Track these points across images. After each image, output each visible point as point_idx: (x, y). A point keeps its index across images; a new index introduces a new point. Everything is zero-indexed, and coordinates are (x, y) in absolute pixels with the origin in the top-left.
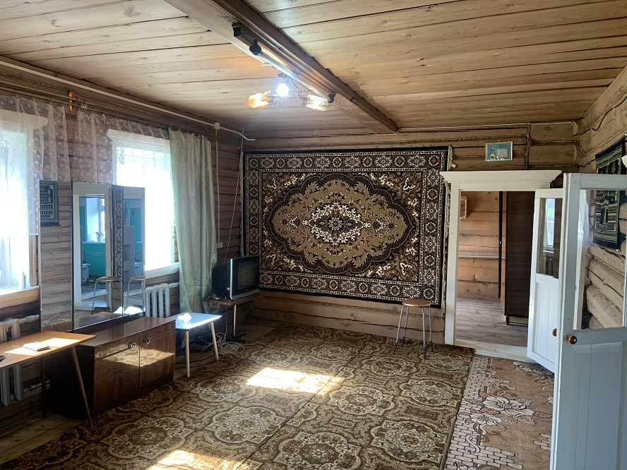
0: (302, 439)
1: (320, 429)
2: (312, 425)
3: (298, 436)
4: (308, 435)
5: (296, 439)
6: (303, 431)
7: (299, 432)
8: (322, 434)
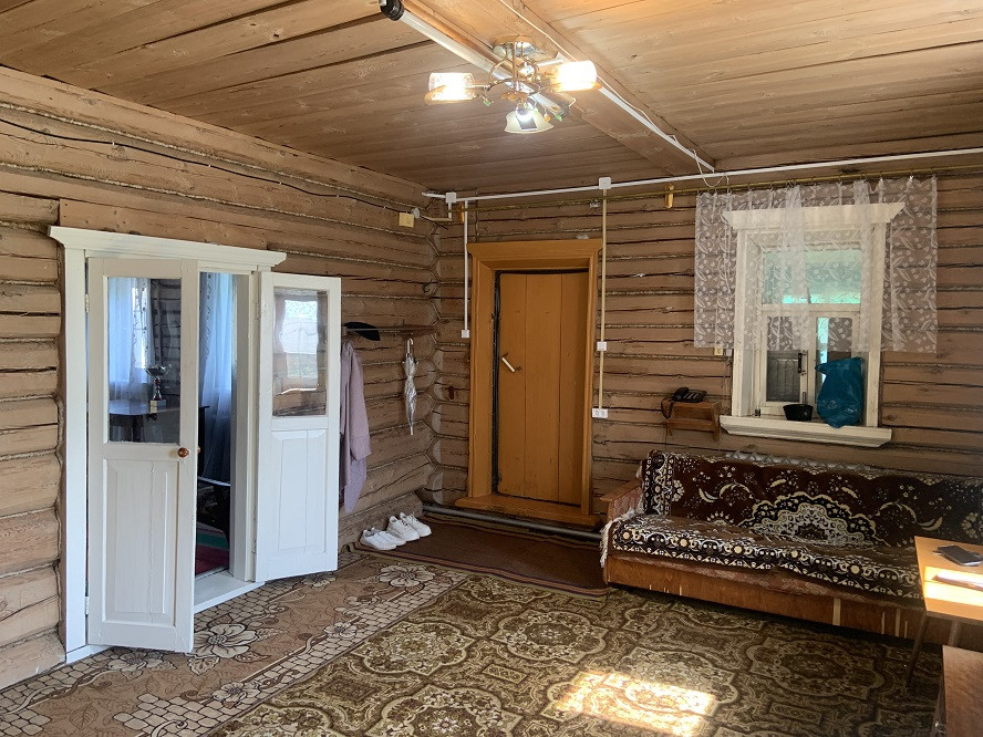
0: (573, 653)
1: (543, 666)
2: (558, 673)
3: (579, 657)
4: (563, 658)
5: (583, 654)
6: (572, 664)
7: (579, 663)
8: (542, 658)
